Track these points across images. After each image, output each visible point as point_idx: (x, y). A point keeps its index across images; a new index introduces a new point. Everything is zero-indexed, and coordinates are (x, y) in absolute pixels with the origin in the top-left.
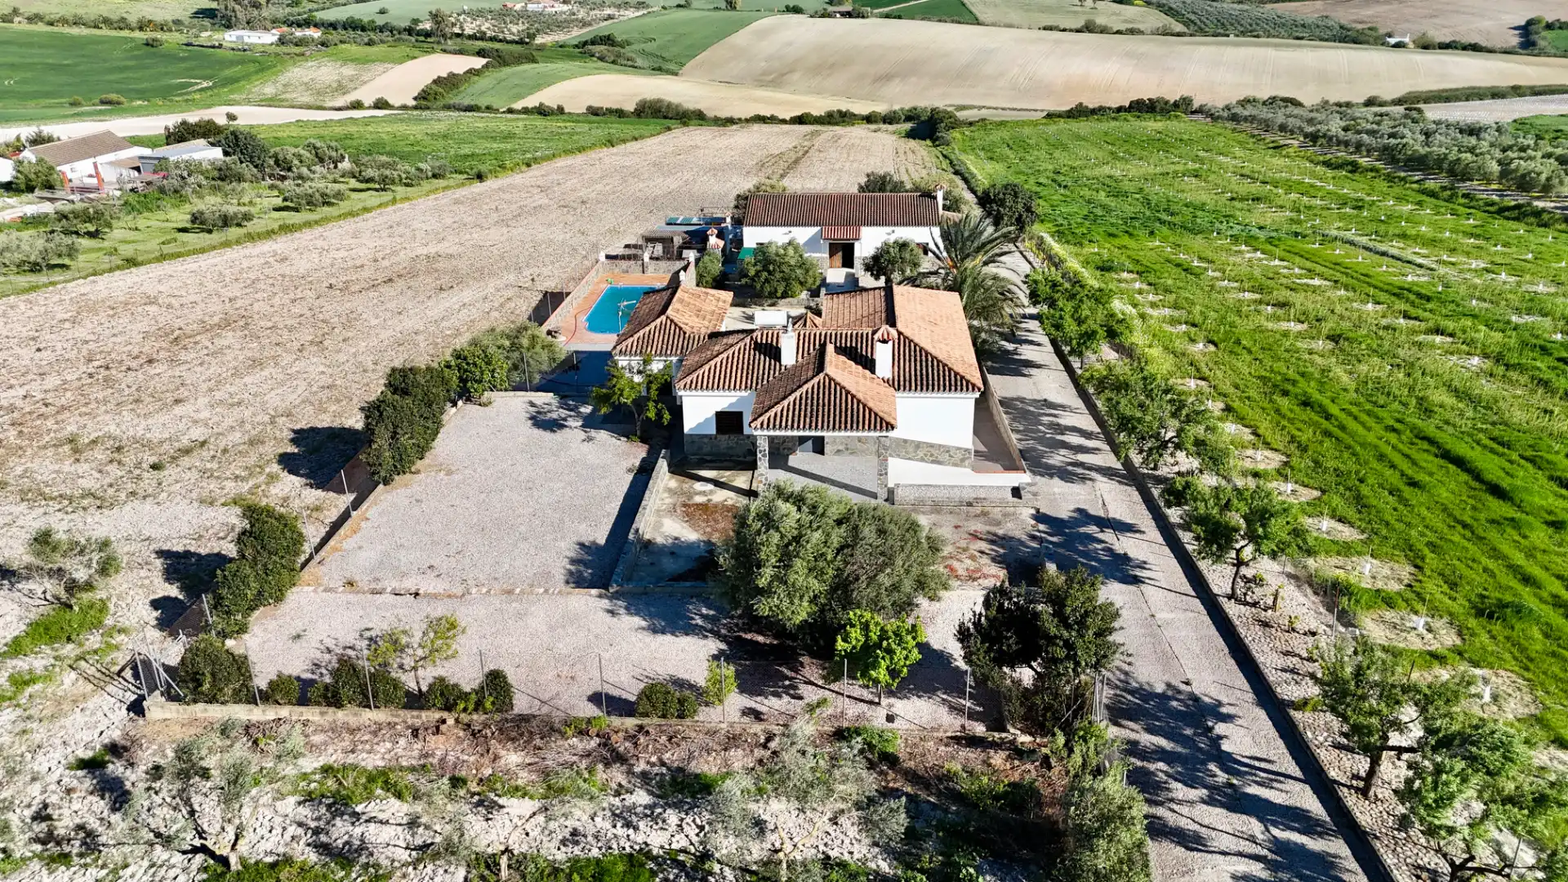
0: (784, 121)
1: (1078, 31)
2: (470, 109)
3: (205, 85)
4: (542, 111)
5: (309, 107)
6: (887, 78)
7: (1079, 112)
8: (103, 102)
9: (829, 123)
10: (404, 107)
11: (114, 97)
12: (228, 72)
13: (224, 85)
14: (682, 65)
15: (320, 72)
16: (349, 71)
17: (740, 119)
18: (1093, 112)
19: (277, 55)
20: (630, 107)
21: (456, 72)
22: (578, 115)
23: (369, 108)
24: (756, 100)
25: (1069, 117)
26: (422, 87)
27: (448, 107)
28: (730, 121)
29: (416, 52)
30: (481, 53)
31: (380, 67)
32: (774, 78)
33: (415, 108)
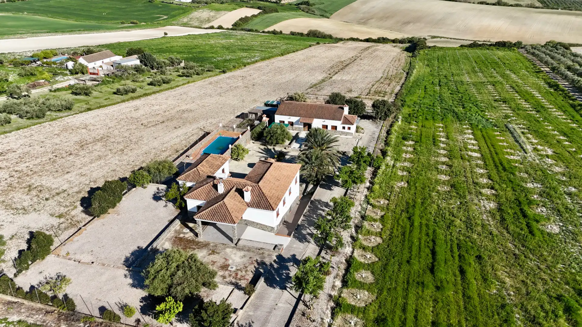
0: (361, 41)
1: (494, 4)
2: (249, 30)
3: (165, 17)
4: (274, 33)
5: (196, 27)
6: (408, 23)
7: (474, 45)
8: (132, 23)
9: (378, 42)
10: (228, 29)
11: (135, 21)
12: (173, 13)
13: (171, 18)
14: (332, 14)
15: (203, 14)
16: (212, 14)
17: (345, 39)
18: (480, 45)
19: (190, 7)
20: (306, 32)
21: (248, 16)
22: (287, 35)
23: (216, 28)
24: (355, 31)
25: (469, 47)
26: (235, 21)
27: (242, 30)
28: (341, 40)
29: (237, 7)
30: (259, 8)
31: (223, 12)
32: (364, 21)
33: (231, 29)
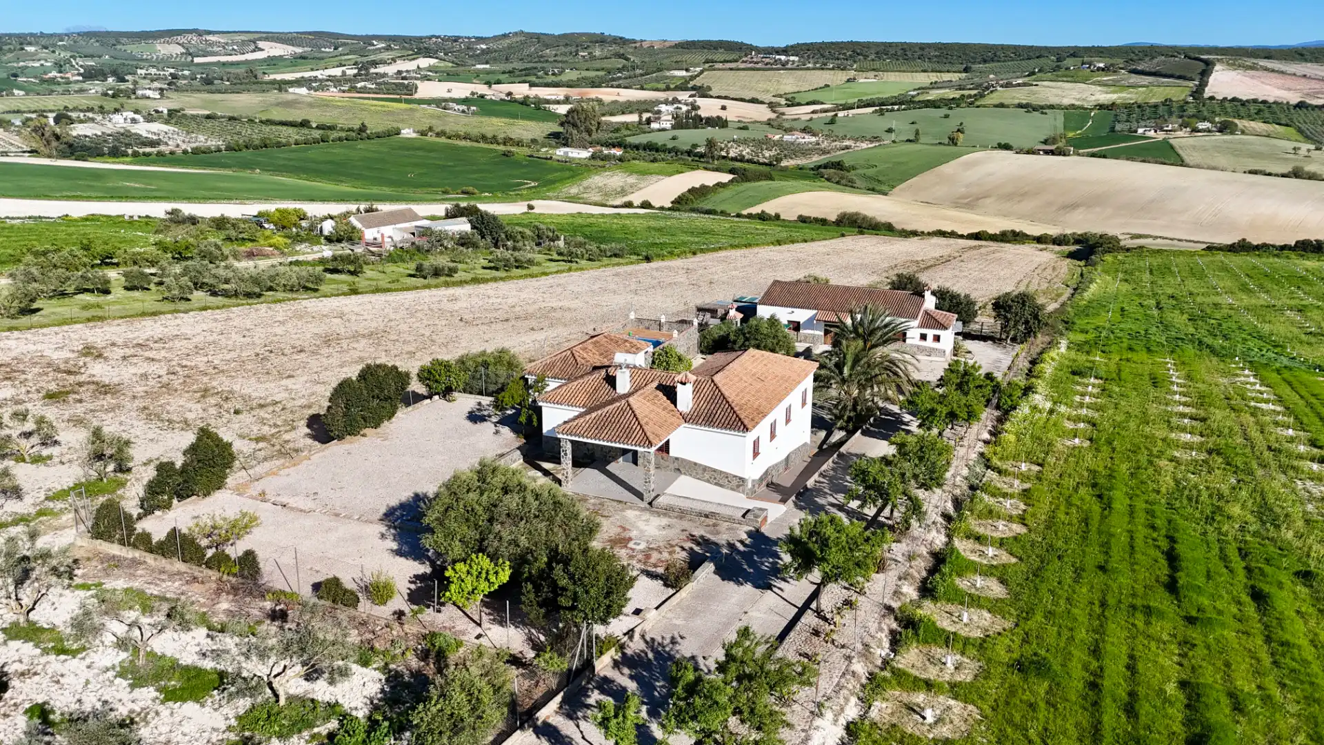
0: (962, 237)
1: (1283, 176)
2: (709, 212)
3: (533, 184)
4: (763, 217)
5: (596, 204)
6: (1073, 206)
7: (1242, 247)
8: (463, 193)
9: (1002, 241)
10: (662, 208)
11: (470, 189)
12: (550, 177)
13: (545, 186)
14: (893, 187)
15: (611, 180)
16: (632, 180)
17: (923, 233)
18: (1257, 247)
19: (586, 166)
20: (833, 218)
21: (707, 184)
22: (790, 221)
23: (638, 207)
24: (945, 218)
26: (679, 193)
27: (693, 210)
28: (914, 233)
29: (684, 168)
30: (731, 171)
31: (655, 178)
32: (969, 202)
33: (669, 209)
